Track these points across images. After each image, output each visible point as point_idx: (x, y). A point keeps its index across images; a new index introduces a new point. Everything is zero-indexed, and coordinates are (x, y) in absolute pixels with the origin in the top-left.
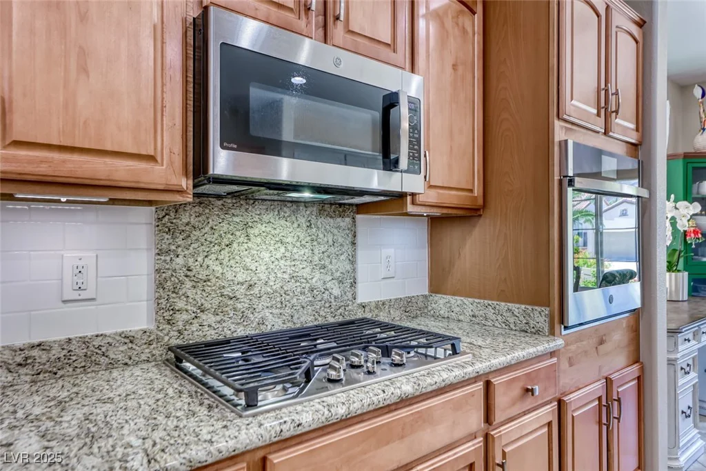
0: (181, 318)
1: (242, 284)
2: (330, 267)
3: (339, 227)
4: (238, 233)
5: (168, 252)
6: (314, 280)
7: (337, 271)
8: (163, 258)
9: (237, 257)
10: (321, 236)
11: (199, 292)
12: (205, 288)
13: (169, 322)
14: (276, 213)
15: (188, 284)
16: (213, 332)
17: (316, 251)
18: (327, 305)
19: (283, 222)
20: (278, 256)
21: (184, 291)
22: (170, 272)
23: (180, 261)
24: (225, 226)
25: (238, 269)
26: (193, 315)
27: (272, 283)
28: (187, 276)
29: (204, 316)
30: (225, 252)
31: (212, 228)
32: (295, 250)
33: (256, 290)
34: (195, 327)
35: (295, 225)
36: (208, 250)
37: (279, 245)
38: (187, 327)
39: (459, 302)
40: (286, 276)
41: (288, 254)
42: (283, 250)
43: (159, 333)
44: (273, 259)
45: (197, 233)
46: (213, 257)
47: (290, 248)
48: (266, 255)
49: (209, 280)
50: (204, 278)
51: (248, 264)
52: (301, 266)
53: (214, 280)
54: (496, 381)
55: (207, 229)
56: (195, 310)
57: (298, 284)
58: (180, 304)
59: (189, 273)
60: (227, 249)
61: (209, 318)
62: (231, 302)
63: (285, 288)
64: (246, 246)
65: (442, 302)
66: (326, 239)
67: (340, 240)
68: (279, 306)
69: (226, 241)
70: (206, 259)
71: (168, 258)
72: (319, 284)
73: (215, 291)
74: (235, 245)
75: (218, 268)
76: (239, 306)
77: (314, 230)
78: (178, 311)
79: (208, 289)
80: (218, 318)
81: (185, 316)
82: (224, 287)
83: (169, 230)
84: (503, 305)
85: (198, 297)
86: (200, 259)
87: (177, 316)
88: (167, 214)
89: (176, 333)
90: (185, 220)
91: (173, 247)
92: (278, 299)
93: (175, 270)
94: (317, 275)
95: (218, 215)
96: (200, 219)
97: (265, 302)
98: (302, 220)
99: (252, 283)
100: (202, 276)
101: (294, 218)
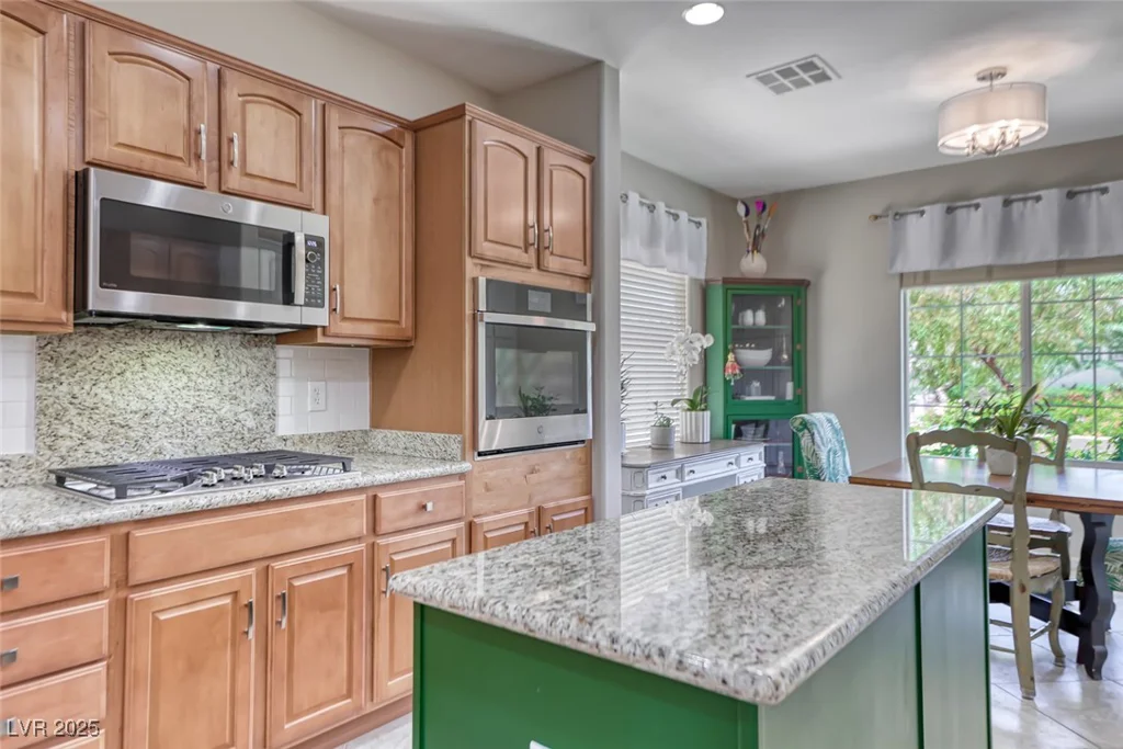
0: (63, 445)
1: (136, 413)
2: (243, 398)
3: (255, 358)
4: (131, 362)
5: (50, 379)
6: (224, 410)
7: (251, 402)
8: (44, 385)
9: (131, 387)
10: (232, 366)
11: (85, 420)
12: (93, 416)
13: (50, 447)
14: (178, 342)
15: (73, 411)
16: (101, 459)
17: (226, 382)
18: (239, 437)
19: (185, 351)
20: (180, 385)
21: (68, 418)
22: (51, 400)
23: (64, 388)
24: (116, 355)
25: (131, 398)
26: (79, 442)
27: (172, 413)
28: (71, 403)
29: (90, 443)
30: (117, 382)
31: (101, 357)
32: (200, 380)
33: (152, 420)
34: (80, 454)
35: (201, 355)
36: (95, 378)
37: (181, 374)
38: (71, 454)
39: (394, 435)
40: (189, 406)
41: (192, 384)
42: (185, 379)
43: (39, 458)
44: (172, 388)
45: (84, 362)
46: (102, 385)
47: (194, 377)
48: (166, 385)
49: (97, 408)
50: (92, 406)
51: (144, 394)
52: (207, 397)
53: (103, 408)
54: (382, 495)
55: (95, 358)
56: (80, 437)
57: (204, 414)
58: (64, 430)
59: (74, 401)
60: (119, 378)
61: (98, 446)
62: (122, 430)
63: (188, 418)
64: (141, 375)
65: (380, 436)
66: (238, 370)
67: (256, 370)
68: (180, 435)
69: (117, 370)
70: (94, 388)
71: (50, 386)
72: (230, 416)
73: (103, 419)
74: (128, 374)
75: (109, 398)
76: (132, 434)
77: (224, 360)
78: (61, 437)
79: (95, 417)
80: (107, 446)
81: (68, 443)
82: (114, 415)
83: (52, 358)
84: (428, 436)
85: (84, 425)
86: (87, 387)
87: (60, 442)
88: (49, 343)
89: (58, 459)
90: (70, 349)
91: (55, 375)
92: (179, 429)
93: (57, 398)
94: (228, 407)
95: (109, 345)
96: (88, 348)
97: (163, 428)
98: (210, 351)
99: (147, 412)
100: (90, 402)
101: (199, 348)
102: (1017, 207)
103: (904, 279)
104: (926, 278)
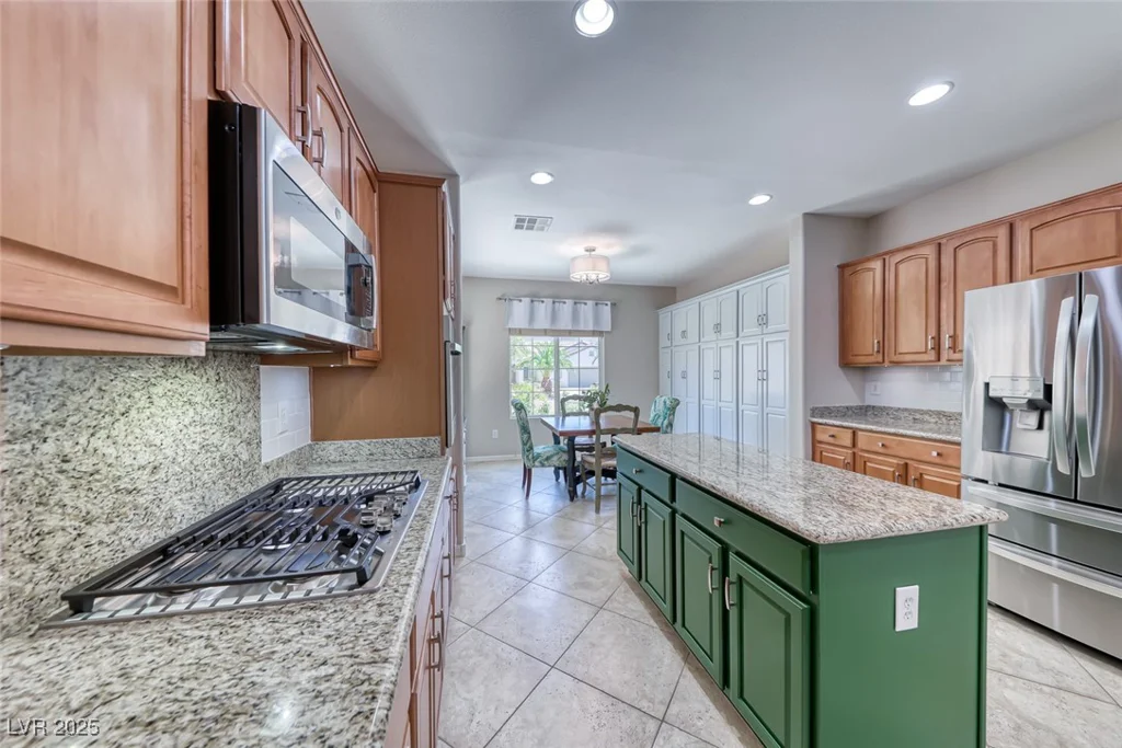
0: (52, 545)
1: (144, 468)
2: (239, 428)
3: (245, 380)
4: (137, 395)
5: (27, 435)
6: (224, 446)
7: (245, 431)
8: (17, 447)
9: (137, 431)
10: (230, 391)
11: (83, 494)
12: (92, 486)
13: (32, 558)
14: (183, 364)
15: (65, 484)
16: (106, 551)
17: (226, 411)
18: (237, 474)
19: (190, 376)
20: (187, 422)
21: (57, 497)
22: (31, 471)
23: (49, 447)
24: (119, 385)
25: (138, 448)
26: (75, 533)
27: (180, 459)
28: (62, 472)
29: (91, 531)
30: (120, 426)
31: (100, 389)
32: (205, 412)
33: (161, 474)
34: (79, 549)
35: (204, 380)
36: (94, 423)
37: (188, 407)
38: (65, 557)
39: (353, 445)
40: (196, 447)
41: (197, 418)
42: (191, 413)
43: (16, 584)
44: (181, 426)
45: (77, 398)
46: (103, 434)
47: (199, 408)
48: (172, 422)
49: (97, 472)
50: (91, 469)
51: (151, 439)
52: (212, 431)
53: (104, 470)
55: (93, 391)
56: (77, 524)
57: (209, 454)
58: (52, 521)
59: (65, 466)
60: (123, 419)
62: (130, 498)
63: (196, 463)
64: (147, 412)
66: (234, 395)
67: (248, 395)
68: (189, 487)
69: (121, 408)
70: (92, 439)
71: (28, 447)
72: (230, 451)
73: (106, 486)
74: (133, 413)
75: (111, 451)
76: (141, 500)
77: (223, 385)
78: (49, 533)
79: (95, 487)
80: (113, 527)
81: (61, 539)
82: (119, 478)
83: (28, 396)
85: (81, 503)
86: (83, 440)
87: (48, 541)
88: (22, 369)
89: (46, 573)
90: (57, 378)
91: (36, 426)
92: (188, 479)
93: (40, 466)
94: (228, 440)
95: (109, 368)
96: (82, 375)
97: (174, 485)
98: (211, 373)
99: (156, 463)
100: (87, 467)
101: (203, 371)
102: (557, 304)
103: (512, 331)
104: (520, 332)
